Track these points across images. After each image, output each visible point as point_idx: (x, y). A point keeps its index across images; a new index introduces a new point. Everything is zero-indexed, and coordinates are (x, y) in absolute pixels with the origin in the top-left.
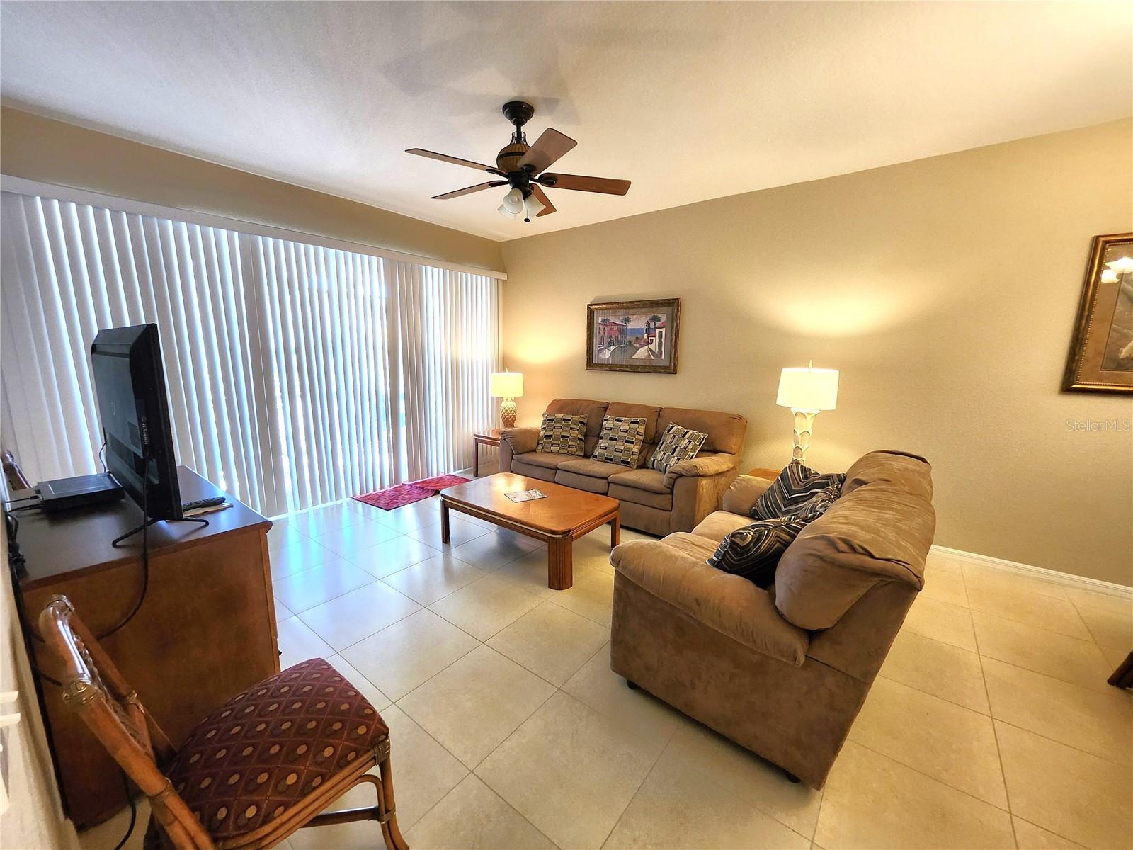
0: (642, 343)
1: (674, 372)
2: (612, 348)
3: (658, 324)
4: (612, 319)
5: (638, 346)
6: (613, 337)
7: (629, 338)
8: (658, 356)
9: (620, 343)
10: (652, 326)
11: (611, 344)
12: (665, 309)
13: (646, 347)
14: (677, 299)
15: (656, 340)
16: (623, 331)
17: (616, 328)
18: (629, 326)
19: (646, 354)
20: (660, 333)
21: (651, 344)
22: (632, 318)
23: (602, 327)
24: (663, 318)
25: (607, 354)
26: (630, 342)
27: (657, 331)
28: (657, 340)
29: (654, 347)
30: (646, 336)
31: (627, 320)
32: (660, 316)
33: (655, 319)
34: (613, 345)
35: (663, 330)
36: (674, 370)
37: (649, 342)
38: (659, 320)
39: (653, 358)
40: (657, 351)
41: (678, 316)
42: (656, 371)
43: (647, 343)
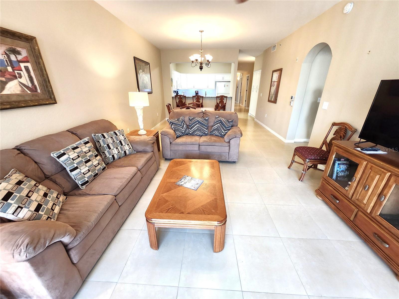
0: (8, 76)
1: (56, 103)
3: (20, 58)
8: (33, 90)
10: (13, 58)
12: (22, 43)
13: (16, 81)
14: (35, 38)
15: (24, 73)
19: (19, 88)
20: (27, 69)
21: (20, 77)
24: (24, 53)
27: (22, 65)
28: (26, 75)
29: (25, 80)
30: (10, 69)
32: (19, 49)
33: (15, 52)
35: (28, 65)
36: (55, 101)
37: (17, 76)
38: (19, 53)
39: (29, 92)
40: (30, 85)
41: (40, 53)
42: (40, 103)
43: (15, 77)
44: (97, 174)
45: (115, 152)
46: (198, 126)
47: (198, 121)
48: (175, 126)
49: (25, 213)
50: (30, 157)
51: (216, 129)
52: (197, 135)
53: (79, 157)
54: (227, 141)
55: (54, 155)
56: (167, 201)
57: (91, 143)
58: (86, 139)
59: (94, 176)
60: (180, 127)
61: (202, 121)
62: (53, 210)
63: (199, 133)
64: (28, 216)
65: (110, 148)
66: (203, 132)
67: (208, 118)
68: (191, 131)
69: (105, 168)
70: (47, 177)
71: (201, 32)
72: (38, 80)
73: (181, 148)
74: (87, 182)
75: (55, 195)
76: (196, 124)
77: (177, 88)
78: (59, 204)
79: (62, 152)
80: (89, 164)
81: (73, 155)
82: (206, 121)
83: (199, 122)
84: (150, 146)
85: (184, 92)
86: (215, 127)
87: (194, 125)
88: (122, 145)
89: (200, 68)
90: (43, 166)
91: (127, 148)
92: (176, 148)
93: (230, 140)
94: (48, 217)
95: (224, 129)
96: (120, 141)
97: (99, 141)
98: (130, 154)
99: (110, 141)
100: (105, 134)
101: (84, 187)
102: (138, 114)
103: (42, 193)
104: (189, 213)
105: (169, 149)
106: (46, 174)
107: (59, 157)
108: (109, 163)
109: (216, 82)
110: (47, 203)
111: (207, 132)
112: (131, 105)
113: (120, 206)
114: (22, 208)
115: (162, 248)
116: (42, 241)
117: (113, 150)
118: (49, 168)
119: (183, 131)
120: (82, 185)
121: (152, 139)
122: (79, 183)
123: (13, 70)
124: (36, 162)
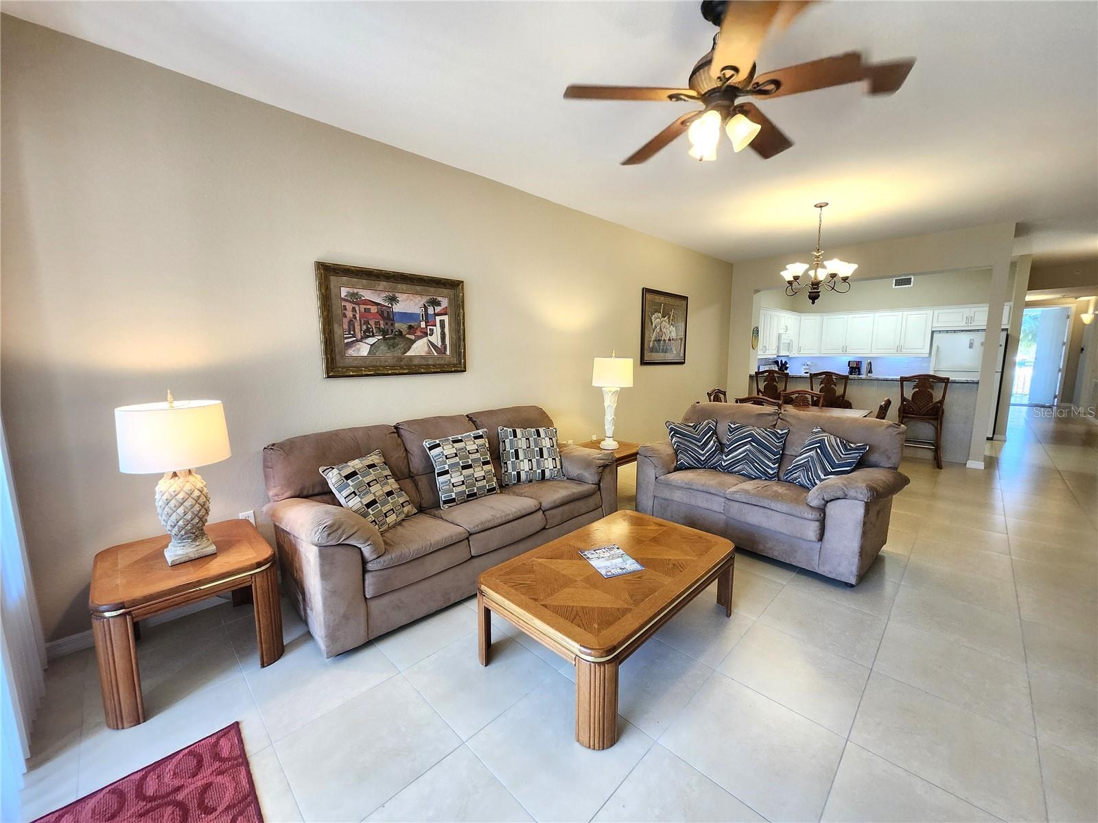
0: (419, 333)
1: (465, 371)
2: (372, 340)
3: (438, 309)
4: (367, 295)
5: (413, 337)
6: (372, 323)
7: (397, 325)
8: (441, 351)
9: (384, 332)
10: (431, 310)
11: (367, 334)
12: (446, 291)
13: (425, 339)
14: (463, 282)
15: (437, 330)
16: (387, 316)
17: (374, 309)
18: (397, 308)
19: (426, 349)
20: (442, 322)
21: (431, 335)
22: (400, 297)
23: (349, 306)
24: (445, 303)
25: (363, 349)
26: (400, 333)
27: (438, 319)
28: (439, 331)
29: (436, 339)
30: (423, 325)
31: (393, 299)
32: (440, 299)
33: (435, 303)
34: (373, 336)
35: (446, 318)
36: (465, 367)
37: (429, 332)
38: (439, 304)
39: (436, 354)
40: (439, 345)
41: (463, 302)
42: (444, 369)
43: (426, 334)
44: (475, 494)
45: (525, 466)
46: (750, 451)
47: (751, 435)
48: (680, 440)
49: (355, 503)
50: (403, 441)
51: (801, 466)
52: (741, 474)
53: (456, 455)
54: (815, 502)
55: (426, 444)
56: (531, 571)
57: (486, 440)
58: (480, 432)
59: (469, 496)
60: (695, 444)
61: (764, 438)
62: (386, 517)
63: (748, 469)
64: (355, 508)
65: (517, 458)
66: (762, 467)
67: (786, 431)
68: (725, 461)
69: (494, 489)
70: (411, 476)
71: (821, 207)
72: (451, 338)
73: (678, 496)
74: (453, 500)
75: (401, 500)
76: (745, 444)
77: (778, 351)
78: (400, 513)
79: (438, 442)
80: (467, 472)
81: (449, 450)
82: (778, 439)
83: (755, 440)
84: (593, 471)
85: (808, 363)
86: (801, 459)
87: (738, 445)
88: (542, 456)
89: (810, 298)
90: (412, 458)
91: (549, 464)
92: (666, 494)
93: (827, 502)
94: (374, 521)
95: (824, 469)
96: (541, 450)
97: (504, 442)
98: (552, 479)
99: (522, 444)
100: (518, 431)
101: (446, 506)
102: (607, 404)
103: (388, 489)
104: (545, 606)
105: (650, 494)
106: (412, 470)
107: (431, 448)
108: (508, 485)
109: (933, 332)
110: (384, 503)
111: (772, 469)
112: (596, 383)
113: (473, 557)
114: (356, 495)
115: (494, 667)
116: (340, 531)
117: (522, 463)
118: (417, 464)
119: (703, 455)
120: (445, 502)
121: (604, 458)
122: (443, 497)
123: (426, 326)
124: (406, 450)
